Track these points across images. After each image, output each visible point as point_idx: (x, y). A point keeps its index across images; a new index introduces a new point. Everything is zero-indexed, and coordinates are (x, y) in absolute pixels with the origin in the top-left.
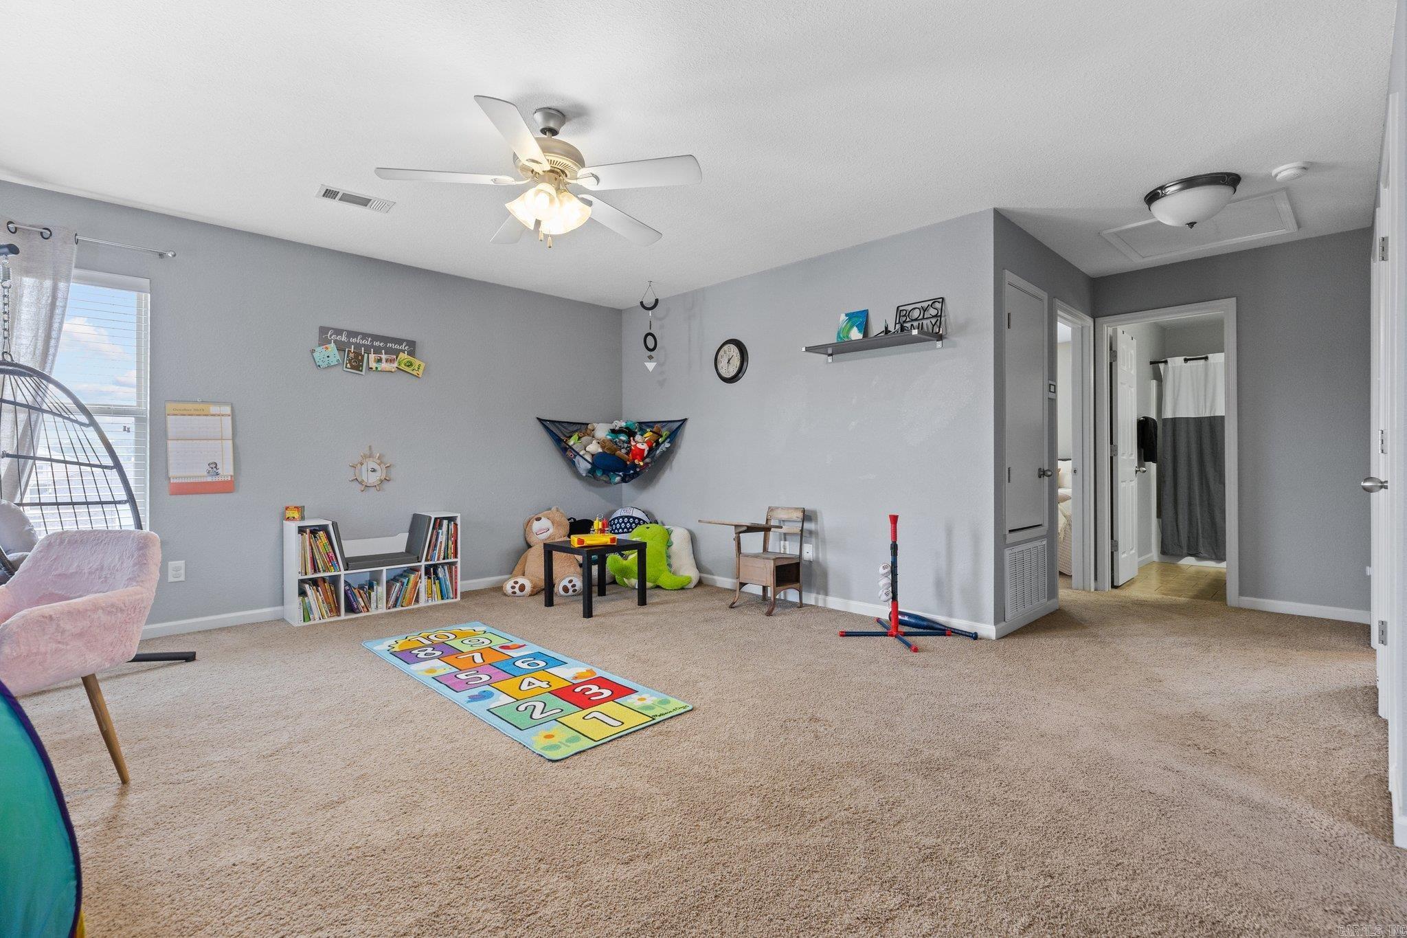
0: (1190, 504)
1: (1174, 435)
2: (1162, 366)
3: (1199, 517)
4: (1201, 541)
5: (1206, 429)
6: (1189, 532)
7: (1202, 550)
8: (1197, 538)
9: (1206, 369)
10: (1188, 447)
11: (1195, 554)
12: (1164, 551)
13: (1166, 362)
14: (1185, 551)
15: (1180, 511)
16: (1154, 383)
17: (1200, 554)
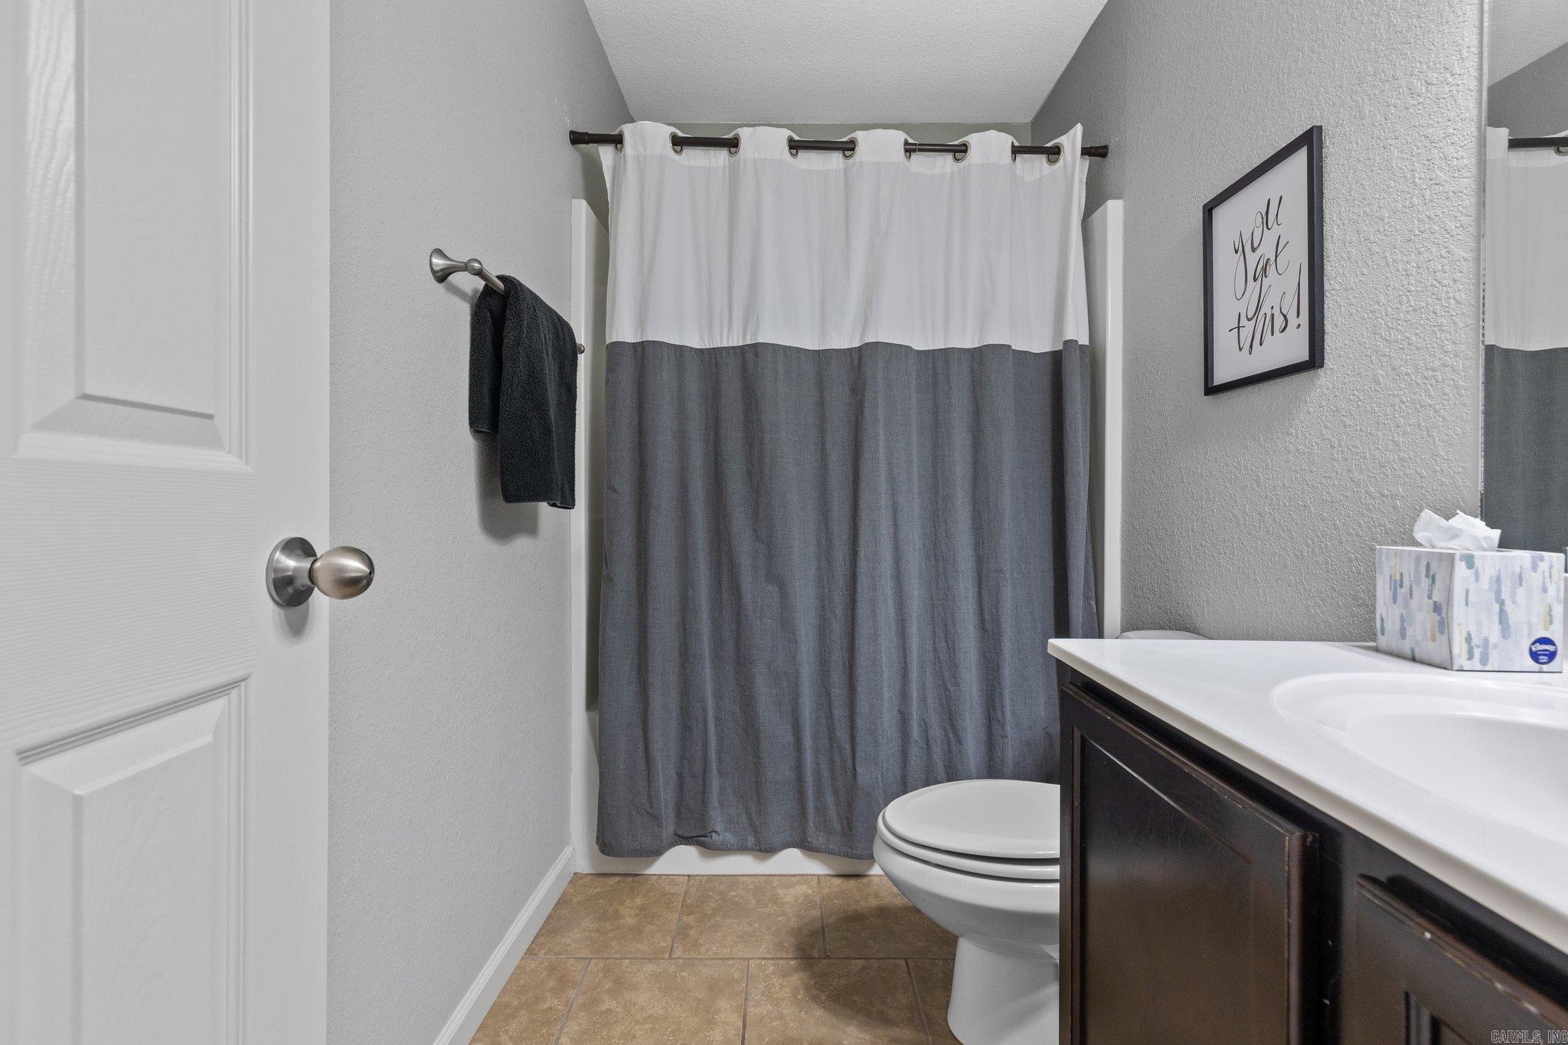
0: (686, 656)
1: (641, 407)
2: (606, 154)
3: (710, 703)
4: (715, 783)
5: (731, 389)
6: (682, 758)
7: (717, 820)
8: (704, 778)
9: (734, 176)
10: (683, 453)
11: (700, 838)
12: (606, 841)
13: (617, 140)
14: (669, 829)
15: (655, 681)
16: (581, 210)
17: (714, 835)
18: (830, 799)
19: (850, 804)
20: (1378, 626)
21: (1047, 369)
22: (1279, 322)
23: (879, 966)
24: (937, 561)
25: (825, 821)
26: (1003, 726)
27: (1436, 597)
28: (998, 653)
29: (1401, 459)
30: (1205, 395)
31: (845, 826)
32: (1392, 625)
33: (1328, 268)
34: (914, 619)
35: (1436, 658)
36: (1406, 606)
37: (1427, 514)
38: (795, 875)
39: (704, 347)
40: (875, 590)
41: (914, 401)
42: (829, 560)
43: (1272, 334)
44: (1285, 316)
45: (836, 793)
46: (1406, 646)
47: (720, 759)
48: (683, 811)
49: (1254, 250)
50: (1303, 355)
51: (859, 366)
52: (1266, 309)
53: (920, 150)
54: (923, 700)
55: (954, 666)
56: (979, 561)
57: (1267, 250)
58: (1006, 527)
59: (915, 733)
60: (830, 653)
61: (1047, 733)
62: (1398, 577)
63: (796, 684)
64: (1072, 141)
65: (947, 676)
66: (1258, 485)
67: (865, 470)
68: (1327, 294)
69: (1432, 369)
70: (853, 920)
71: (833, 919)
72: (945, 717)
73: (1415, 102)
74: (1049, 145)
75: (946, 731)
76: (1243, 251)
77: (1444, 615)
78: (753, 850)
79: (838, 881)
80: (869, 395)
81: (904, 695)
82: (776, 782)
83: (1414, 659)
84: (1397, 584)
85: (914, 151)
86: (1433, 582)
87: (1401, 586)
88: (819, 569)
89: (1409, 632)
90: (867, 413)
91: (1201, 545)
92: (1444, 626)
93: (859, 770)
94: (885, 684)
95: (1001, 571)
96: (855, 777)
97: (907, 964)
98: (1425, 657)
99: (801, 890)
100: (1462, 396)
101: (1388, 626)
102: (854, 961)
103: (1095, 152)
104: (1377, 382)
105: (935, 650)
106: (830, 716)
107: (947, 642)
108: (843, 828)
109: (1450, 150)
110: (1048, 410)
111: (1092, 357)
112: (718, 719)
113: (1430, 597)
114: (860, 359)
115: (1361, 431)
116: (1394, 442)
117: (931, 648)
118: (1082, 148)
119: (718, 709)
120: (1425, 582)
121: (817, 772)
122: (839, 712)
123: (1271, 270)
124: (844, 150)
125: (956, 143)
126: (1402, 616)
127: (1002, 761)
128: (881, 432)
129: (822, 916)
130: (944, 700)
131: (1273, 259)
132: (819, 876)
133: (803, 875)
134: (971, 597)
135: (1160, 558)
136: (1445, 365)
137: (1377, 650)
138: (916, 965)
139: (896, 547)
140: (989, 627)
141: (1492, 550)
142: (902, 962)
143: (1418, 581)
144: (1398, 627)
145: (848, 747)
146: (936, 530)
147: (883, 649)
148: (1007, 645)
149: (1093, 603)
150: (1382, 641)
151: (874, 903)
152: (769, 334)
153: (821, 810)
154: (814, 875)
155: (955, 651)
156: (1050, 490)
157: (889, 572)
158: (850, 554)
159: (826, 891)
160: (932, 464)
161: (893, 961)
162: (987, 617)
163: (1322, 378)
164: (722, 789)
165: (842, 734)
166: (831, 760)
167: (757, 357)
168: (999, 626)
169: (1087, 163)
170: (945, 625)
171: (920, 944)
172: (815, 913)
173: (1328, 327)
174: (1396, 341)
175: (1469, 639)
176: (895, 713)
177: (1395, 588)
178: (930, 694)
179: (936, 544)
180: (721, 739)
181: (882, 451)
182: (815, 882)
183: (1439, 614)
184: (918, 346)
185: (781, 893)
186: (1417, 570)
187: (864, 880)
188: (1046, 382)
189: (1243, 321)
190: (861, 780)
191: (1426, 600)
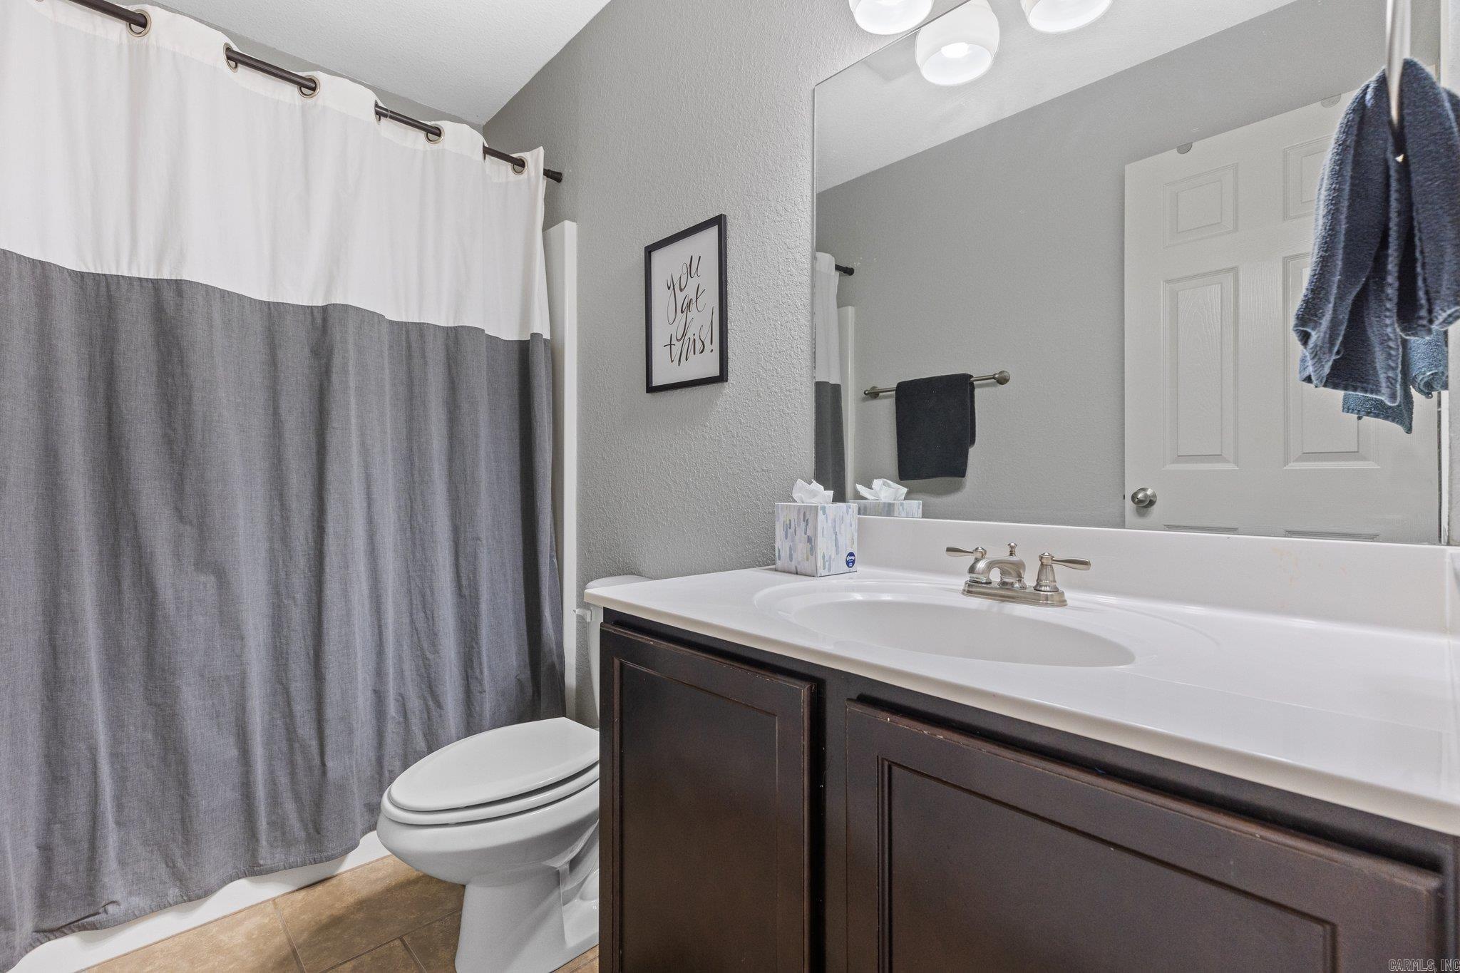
3: (102, 737)
7: (116, 886)
9: (137, 61)
14: (26, 926)
17: (111, 908)
18: (290, 807)
19: (318, 804)
20: (777, 555)
21: (515, 356)
22: (698, 345)
23: (372, 959)
24: (413, 533)
25: (284, 834)
26: (481, 683)
27: (809, 533)
28: (476, 615)
29: (773, 447)
30: (647, 392)
31: (311, 831)
32: (785, 554)
33: (730, 315)
34: (390, 593)
35: (809, 571)
36: (793, 541)
37: (800, 482)
38: (240, 911)
39: (84, 270)
40: (346, 567)
41: (387, 371)
42: (285, 539)
43: (694, 354)
44: (703, 342)
45: (297, 798)
46: (792, 566)
47: (119, 807)
48: (52, 894)
49: (681, 290)
50: (714, 371)
51: (323, 327)
52: (690, 334)
53: (391, 117)
54: (400, 674)
55: (433, 635)
56: (456, 531)
57: (690, 292)
58: (483, 497)
59: (392, 709)
60: (287, 644)
61: (519, 680)
62: (788, 523)
63: (243, 686)
64: (536, 159)
65: (425, 645)
66: (685, 460)
67: (334, 440)
68: (729, 331)
69: (789, 391)
70: (331, 927)
71: (305, 936)
72: (424, 686)
73: (779, 219)
74: (515, 155)
75: (425, 699)
76: (674, 289)
77: (813, 544)
78: (176, 903)
79: (303, 894)
80: (337, 361)
81: (380, 673)
82: (213, 810)
83: (797, 573)
84: (788, 526)
85: (386, 116)
86: (807, 525)
87: (790, 528)
88: (271, 551)
89: (794, 556)
90: (335, 378)
91: (643, 508)
92: (812, 550)
93: (330, 764)
94: (359, 665)
95: (478, 539)
96: (324, 773)
97: (403, 941)
98: (803, 572)
99: (251, 924)
100: (804, 409)
101: (783, 554)
102: (340, 967)
103: (553, 176)
104: (759, 395)
105: (412, 622)
106: (289, 715)
107: (425, 612)
108: (308, 834)
109: (798, 256)
110: (516, 392)
111: (554, 352)
112: (114, 756)
113: (805, 534)
114: (325, 320)
115: (750, 427)
116: (769, 435)
117: (408, 621)
118: (544, 169)
119: (115, 741)
120: (803, 524)
121: (272, 782)
122: (302, 708)
123: (693, 307)
124: (301, 85)
125: (429, 123)
126: (790, 547)
127: (481, 715)
128: (353, 400)
129: (289, 940)
130: (423, 670)
131: (694, 299)
132: (274, 900)
133: (252, 906)
134: (448, 565)
135: (610, 518)
136: (796, 390)
137: (776, 570)
138: (413, 938)
139: (370, 520)
140: (466, 592)
141: (830, 503)
142: (397, 942)
143: (799, 525)
144: (788, 555)
145: (314, 744)
146: (412, 502)
147: (357, 630)
148: (484, 607)
149: (555, 560)
150: (779, 564)
151: (350, 899)
152: (196, 271)
153: (278, 824)
154: (268, 900)
155: (433, 620)
156: (518, 463)
157: (362, 548)
158: (314, 531)
159: (287, 912)
160: (407, 436)
161: (386, 946)
162: (464, 582)
163: (727, 389)
164: (124, 844)
165: (306, 730)
166: (292, 764)
167: (182, 296)
168: (476, 590)
169: (545, 181)
170: (423, 596)
171: (412, 917)
172: (280, 939)
173: (730, 355)
174: (769, 370)
175: (824, 557)
176: (369, 694)
177: (787, 529)
178: (408, 666)
179: (411, 516)
180: (121, 779)
181: (353, 421)
182: (270, 908)
183: (811, 543)
184: (391, 315)
185: (224, 939)
186: (799, 518)
187: (334, 881)
188: (514, 367)
189: (674, 341)
190: (332, 775)
191: (803, 534)
